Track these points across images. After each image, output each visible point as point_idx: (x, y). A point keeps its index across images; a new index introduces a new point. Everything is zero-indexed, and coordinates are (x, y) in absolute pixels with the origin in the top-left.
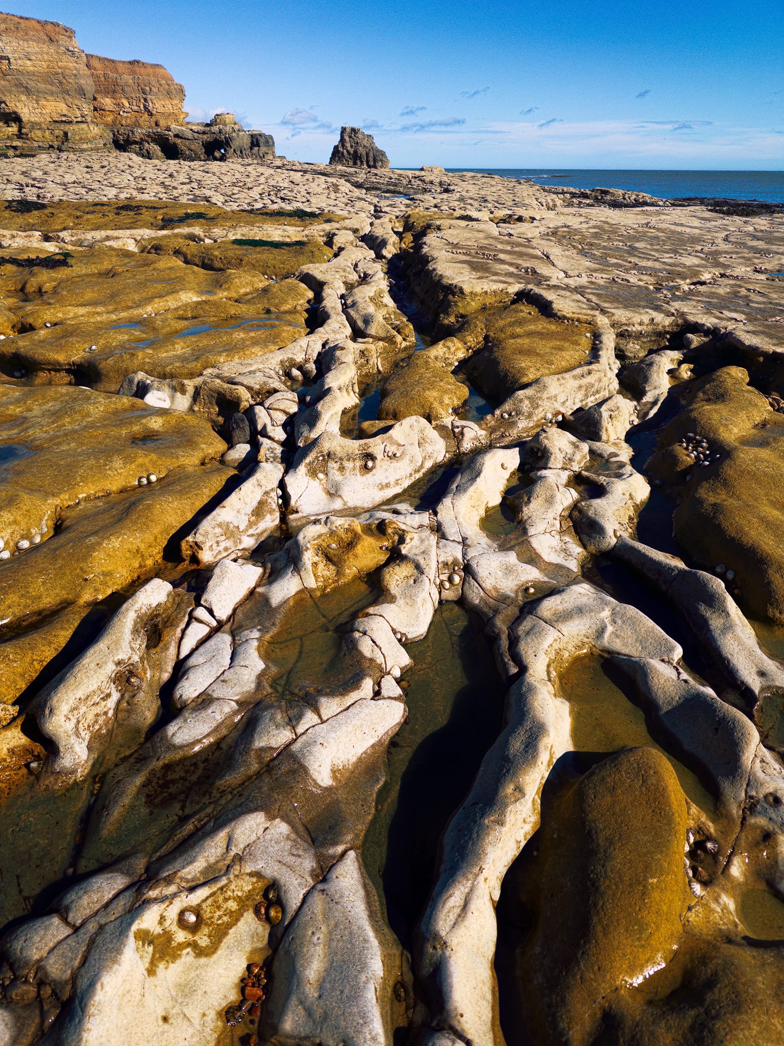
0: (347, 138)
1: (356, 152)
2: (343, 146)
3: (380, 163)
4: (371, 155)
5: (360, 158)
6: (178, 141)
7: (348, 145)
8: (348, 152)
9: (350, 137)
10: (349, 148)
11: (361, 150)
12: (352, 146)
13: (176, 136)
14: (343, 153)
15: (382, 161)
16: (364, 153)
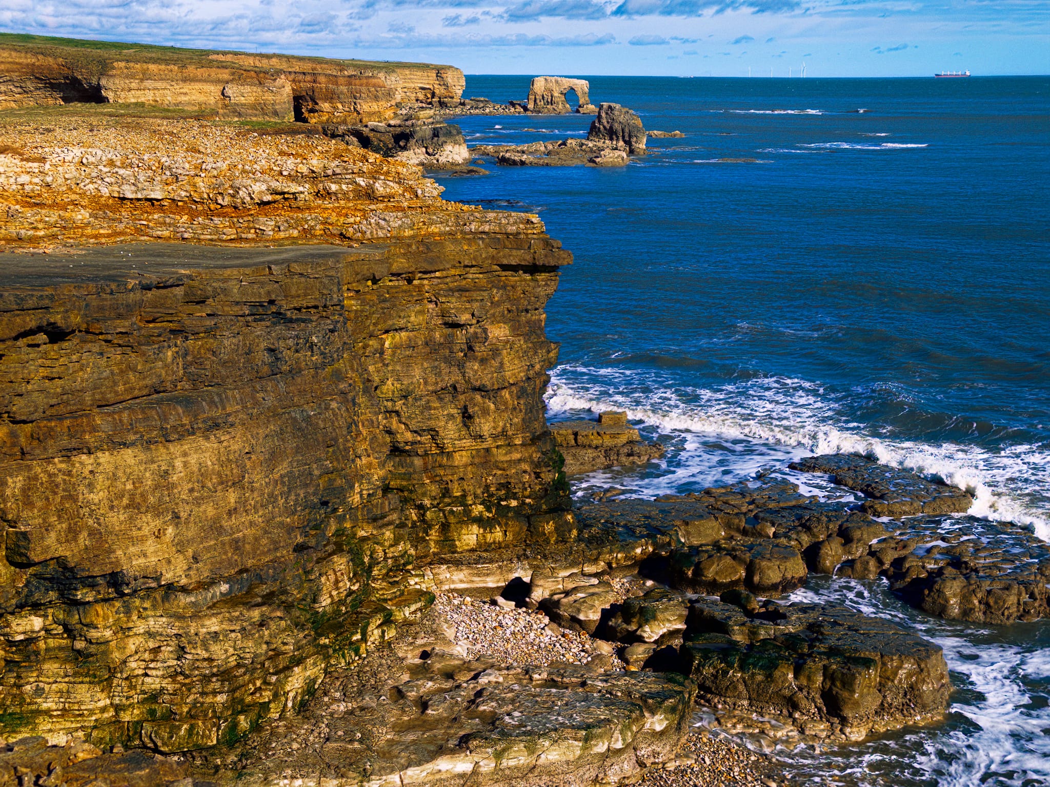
0: (603, 115)
1: (611, 127)
2: (599, 122)
3: (635, 139)
4: (627, 130)
5: (616, 133)
6: (371, 135)
7: (604, 121)
8: (604, 127)
9: (607, 114)
10: (606, 124)
11: (616, 126)
12: (608, 122)
13: (372, 130)
14: (599, 128)
15: (636, 137)
16: (620, 129)
